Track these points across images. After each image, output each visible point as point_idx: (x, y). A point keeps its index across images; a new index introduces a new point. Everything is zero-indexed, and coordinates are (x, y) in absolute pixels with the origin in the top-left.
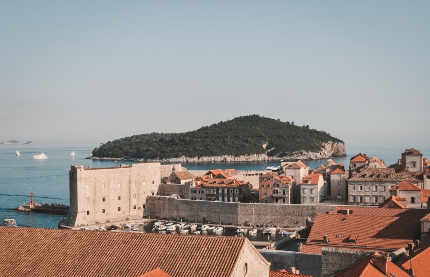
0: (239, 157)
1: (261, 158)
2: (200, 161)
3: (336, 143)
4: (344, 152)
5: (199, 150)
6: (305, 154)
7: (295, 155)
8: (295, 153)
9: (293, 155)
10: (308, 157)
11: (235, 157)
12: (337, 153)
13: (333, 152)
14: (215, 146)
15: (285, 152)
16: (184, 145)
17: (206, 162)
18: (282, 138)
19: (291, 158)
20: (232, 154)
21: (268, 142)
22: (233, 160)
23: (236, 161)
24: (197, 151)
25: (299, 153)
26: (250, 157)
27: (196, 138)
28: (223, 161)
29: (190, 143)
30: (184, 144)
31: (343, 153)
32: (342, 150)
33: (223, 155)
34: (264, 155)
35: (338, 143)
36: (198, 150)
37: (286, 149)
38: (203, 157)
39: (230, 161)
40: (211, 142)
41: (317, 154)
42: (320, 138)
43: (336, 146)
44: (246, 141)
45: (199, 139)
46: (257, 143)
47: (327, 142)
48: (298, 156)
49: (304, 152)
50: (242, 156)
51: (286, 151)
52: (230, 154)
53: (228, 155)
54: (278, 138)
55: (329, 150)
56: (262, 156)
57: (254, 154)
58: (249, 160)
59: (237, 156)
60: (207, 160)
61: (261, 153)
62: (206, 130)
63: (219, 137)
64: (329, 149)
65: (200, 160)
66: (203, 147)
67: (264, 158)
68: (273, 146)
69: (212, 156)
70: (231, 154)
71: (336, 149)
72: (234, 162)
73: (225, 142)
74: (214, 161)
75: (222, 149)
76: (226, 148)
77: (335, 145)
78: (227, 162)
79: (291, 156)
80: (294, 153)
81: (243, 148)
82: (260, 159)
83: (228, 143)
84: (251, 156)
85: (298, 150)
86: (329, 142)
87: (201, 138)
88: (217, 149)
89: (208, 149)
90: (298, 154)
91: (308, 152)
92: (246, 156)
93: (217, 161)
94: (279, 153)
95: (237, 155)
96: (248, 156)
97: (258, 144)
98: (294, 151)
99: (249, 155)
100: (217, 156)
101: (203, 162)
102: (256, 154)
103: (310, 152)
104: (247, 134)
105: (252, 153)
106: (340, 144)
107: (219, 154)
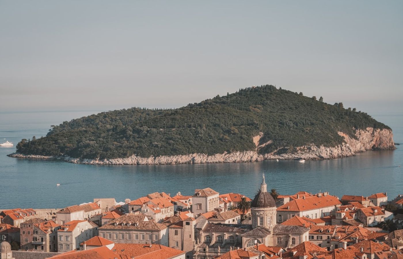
0: (213, 156)
1: (247, 157)
2: (155, 163)
3: (379, 130)
4: (391, 144)
5: (157, 146)
6: (314, 151)
7: (299, 152)
8: (300, 149)
9: (297, 151)
10: (318, 154)
11: (208, 156)
12: (380, 144)
13: (373, 143)
14: (180, 140)
15: (286, 148)
16: (138, 138)
17: (164, 164)
18: (285, 125)
19: (293, 155)
20: (204, 152)
21: (263, 132)
22: (206, 160)
23: (208, 163)
24: (153, 147)
25: (306, 148)
26: (230, 156)
27: (156, 128)
28: (189, 163)
29: (146, 135)
30: (137, 136)
31: (388, 144)
32: (388, 140)
33: (190, 153)
34: (252, 152)
35: (381, 130)
36: (155, 147)
37: (288, 143)
38: (161, 156)
39: (199, 162)
40: (176, 134)
41: (332, 149)
42: (353, 123)
43: (378, 135)
44: (228, 132)
45: (161, 129)
46: (245, 134)
47: (364, 128)
48: (303, 152)
49: (314, 148)
50: (218, 154)
51: (287, 146)
52: (200, 151)
53: (197, 153)
54: (279, 126)
55: (368, 141)
56: (249, 154)
57: (237, 151)
58: (229, 161)
59: (211, 155)
60: (165, 161)
61: (247, 150)
62: (175, 114)
63: (190, 126)
64: (367, 139)
65: (157, 161)
66: (163, 141)
67: (252, 157)
68: (270, 138)
69: (173, 155)
70: (202, 152)
71: (378, 139)
72: (206, 164)
73: (197, 134)
74: (176, 162)
75: (190, 145)
76: (196, 142)
77: (378, 133)
78: (196, 163)
79: (293, 154)
80: (298, 149)
81: (222, 142)
82: (245, 159)
83: (200, 135)
84: (232, 155)
85: (305, 144)
86: (368, 129)
87: (164, 128)
88: (183, 144)
89: (170, 144)
90: (304, 150)
91: (319, 148)
92: (224, 154)
93: (181, 162)
94: (277, 149)
95: (211, 153)
96: (228, 155)
97: (245, 136)
98: (298, 146)
99: (229, 153)
100: (182, 155)
101: (160, 164)
102: (240, 151)
103: (322, 147)
104: (235, 120)
105: (233, 151)
106: (385, 132)
107: (185, 152)
